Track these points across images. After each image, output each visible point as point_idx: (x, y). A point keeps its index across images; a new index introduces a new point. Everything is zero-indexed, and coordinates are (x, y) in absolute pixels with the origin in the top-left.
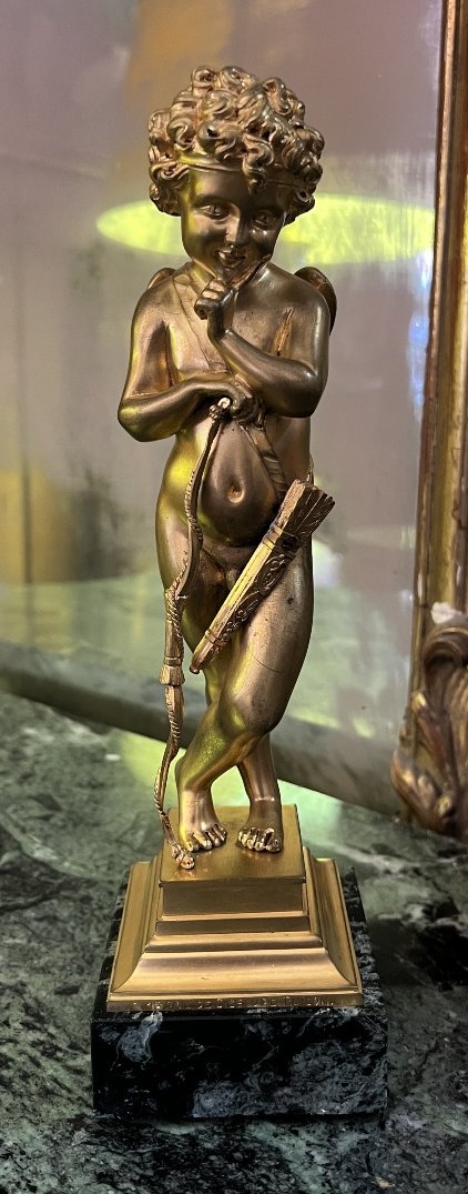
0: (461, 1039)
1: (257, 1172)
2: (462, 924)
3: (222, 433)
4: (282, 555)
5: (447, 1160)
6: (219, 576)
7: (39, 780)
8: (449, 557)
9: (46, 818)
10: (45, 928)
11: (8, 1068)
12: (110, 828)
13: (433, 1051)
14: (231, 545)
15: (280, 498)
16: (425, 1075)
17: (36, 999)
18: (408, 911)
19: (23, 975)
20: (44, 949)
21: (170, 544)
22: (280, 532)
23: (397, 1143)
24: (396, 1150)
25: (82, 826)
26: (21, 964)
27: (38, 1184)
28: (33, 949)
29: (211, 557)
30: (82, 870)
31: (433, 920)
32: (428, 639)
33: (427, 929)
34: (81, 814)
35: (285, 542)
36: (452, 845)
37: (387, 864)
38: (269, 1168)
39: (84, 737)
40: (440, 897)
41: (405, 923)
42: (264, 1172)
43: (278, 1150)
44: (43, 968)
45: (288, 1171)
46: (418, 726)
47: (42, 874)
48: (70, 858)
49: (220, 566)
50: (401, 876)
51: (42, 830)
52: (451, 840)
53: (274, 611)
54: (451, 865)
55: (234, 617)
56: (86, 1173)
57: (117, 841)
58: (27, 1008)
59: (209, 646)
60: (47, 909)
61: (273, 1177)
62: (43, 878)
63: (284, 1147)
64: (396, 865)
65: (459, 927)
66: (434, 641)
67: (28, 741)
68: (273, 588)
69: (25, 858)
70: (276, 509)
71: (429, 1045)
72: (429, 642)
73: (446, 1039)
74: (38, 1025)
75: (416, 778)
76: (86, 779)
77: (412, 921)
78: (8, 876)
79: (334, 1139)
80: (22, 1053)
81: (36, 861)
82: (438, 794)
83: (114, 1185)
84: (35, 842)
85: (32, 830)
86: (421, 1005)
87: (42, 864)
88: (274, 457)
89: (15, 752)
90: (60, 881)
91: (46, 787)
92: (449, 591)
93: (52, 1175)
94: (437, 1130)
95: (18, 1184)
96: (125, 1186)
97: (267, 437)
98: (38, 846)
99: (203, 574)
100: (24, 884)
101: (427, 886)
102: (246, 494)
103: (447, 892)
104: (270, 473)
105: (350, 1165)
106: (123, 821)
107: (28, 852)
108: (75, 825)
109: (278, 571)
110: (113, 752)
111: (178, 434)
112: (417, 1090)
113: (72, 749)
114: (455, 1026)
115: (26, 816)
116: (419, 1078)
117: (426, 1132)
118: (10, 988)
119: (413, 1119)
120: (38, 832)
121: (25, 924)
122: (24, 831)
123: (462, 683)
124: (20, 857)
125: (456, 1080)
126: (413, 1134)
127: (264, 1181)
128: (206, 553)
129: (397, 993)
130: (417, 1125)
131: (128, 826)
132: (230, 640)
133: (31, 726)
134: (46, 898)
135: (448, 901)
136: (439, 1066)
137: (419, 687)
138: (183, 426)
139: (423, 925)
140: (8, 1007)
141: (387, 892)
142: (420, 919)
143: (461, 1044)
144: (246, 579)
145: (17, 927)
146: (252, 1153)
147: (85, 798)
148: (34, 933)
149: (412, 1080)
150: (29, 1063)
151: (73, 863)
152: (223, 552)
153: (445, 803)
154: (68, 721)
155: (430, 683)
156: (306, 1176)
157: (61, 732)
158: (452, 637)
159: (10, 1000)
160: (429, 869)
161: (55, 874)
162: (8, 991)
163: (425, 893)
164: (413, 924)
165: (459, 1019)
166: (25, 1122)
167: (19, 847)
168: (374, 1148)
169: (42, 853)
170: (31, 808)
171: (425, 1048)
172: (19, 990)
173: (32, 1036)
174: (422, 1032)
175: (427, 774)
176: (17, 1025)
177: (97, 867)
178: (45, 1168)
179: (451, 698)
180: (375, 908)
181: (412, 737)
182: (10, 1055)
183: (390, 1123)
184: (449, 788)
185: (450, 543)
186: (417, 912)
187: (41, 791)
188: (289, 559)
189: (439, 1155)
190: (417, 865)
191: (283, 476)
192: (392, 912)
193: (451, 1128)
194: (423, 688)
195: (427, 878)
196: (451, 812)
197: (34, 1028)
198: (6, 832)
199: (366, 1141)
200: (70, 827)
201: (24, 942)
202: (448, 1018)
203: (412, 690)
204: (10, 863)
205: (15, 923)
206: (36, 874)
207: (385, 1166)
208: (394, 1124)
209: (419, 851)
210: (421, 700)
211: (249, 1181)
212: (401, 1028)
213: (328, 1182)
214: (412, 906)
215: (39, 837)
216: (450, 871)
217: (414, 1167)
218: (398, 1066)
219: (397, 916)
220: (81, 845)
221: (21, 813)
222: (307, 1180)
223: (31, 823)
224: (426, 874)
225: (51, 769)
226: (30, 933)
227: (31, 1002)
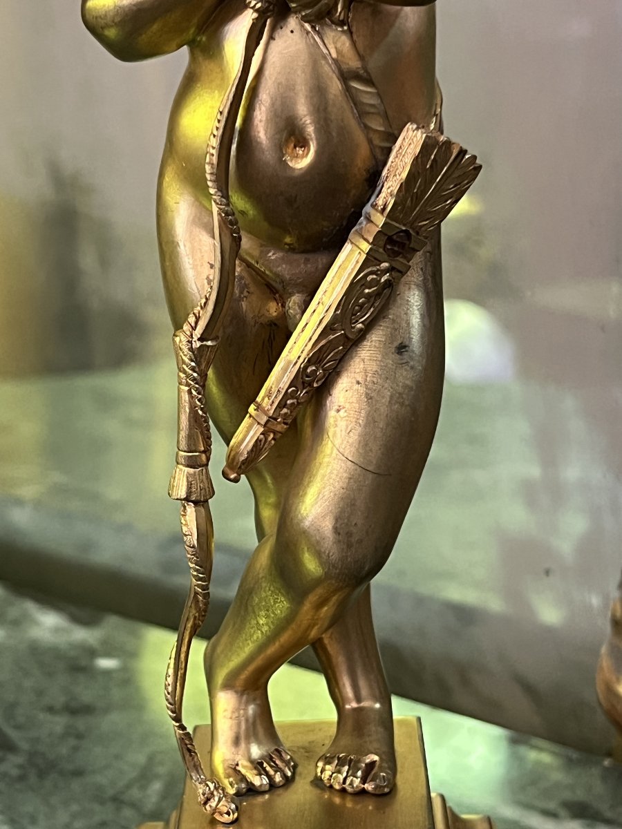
3: (271, 38)
4: (385, 265)
6: (273, 309)
12: (101, 779)
14: (292, 249)
15: (380, 157)
21: (183, 249)
22: (380, 220)
25: (52, 777)
29: (257, 271)
34: (52, 757)
35: (390, 240)
39: (57, 630)
49: (274, 289)
53: (373, 367)
55: (301, 379)
57: (114, 799)
59: (256, 431)
68: (370, 326)
70: (373, 180)
76: (61, 699)
88: (368, 81)
97: (354, 43)
99: (244, 304)
102: (318, 153)
104: (362, 113)
106: (125, 767)
108: (41, 776)
109: (377, 295)
110: (108, 655)
111: (192, 44)
113: (36, 651)
128: (249, 265)
131: (133, 774)
132: (295, 420)
138: (201, 29)
144: (321, 310)
147: (59, 730)
152: (276, 261)
154: (30, 607)
157: (16, 623)
188: (398, 272)
191: (386, 116)
200: (33, 779)
220: (51, 807)
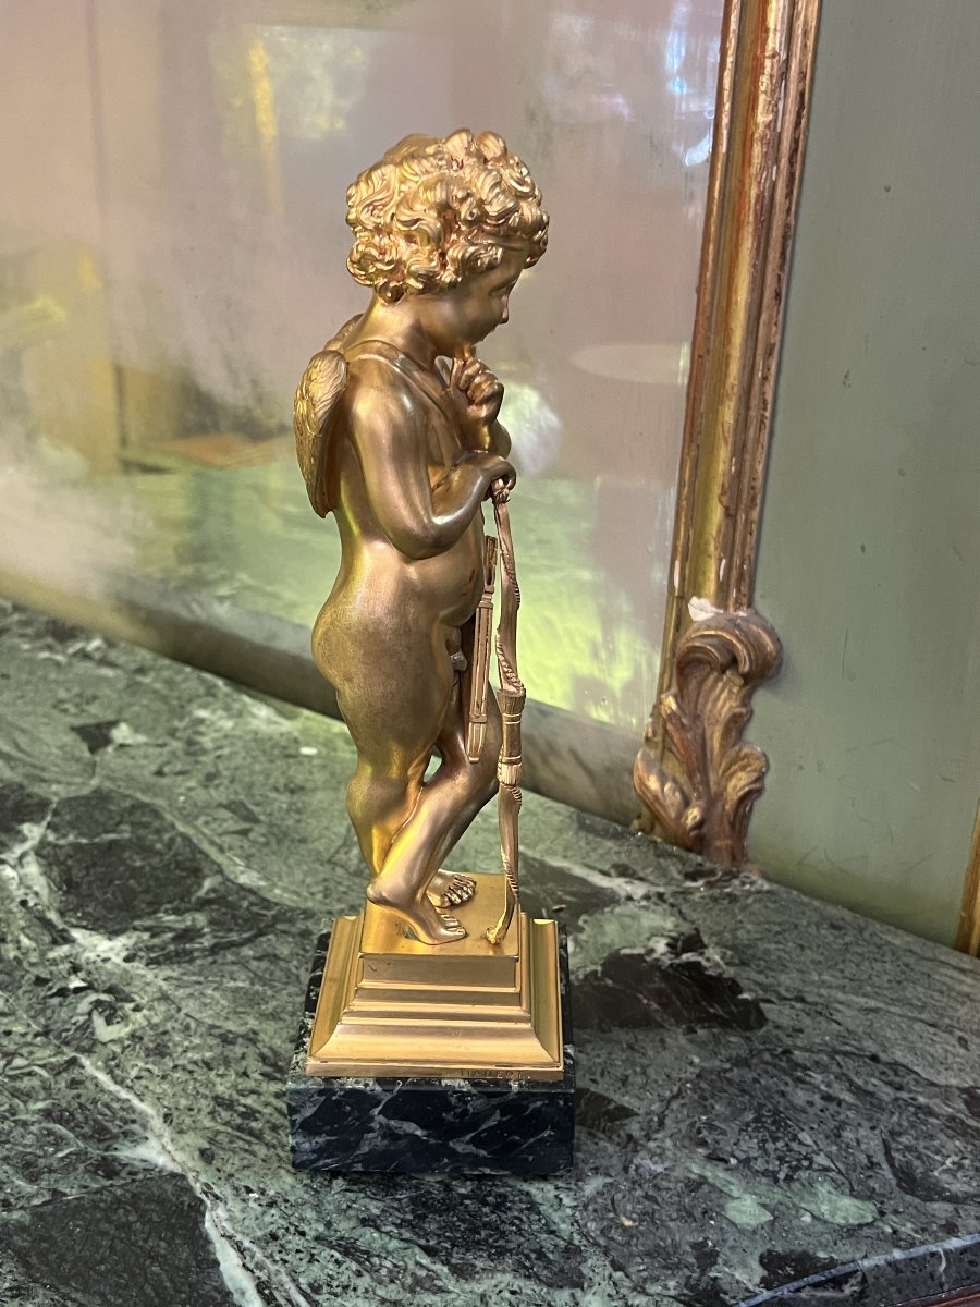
0: (704, 1085)
1: (509, 1214)
2: (708, 960)
5: (687, 1200)
7: (226, 782)
8: (712, 548)
9: (244, 833)
10: (267, 969)
11: (256, 1120)
12: (320, 846)
13: (675, 1097)
16: (668, 1121)
17: (271, 1048)
18: (651, 944)
19: (253, 1023)
20: (269, 993)
23: (640, 1186)
24: (639, 1193)
25: (287, 843)
26: (248, 1009)
27: (306, 1229)
28: (257, 992)
30: (295, 898)
31: (678, 955)
32: (683, 640)
33: (671, 965)
34: (284, 828)
36: (701, 865)
37: (629, 888)
38: (521, 1211)
39: (269, 722)
40: (686, 928)
41: (648, 959)
42: (516, 1214)
43: (528, 1193)
44: (272, 1014)
45: (539, 1213)
46: (666, 731)
47: (252, 904)
48: (280, 884)
50: (644, 903)
51: (241, 847)
52: (699, 859)
54: (698, 888)
56: (349, 1218)
57: (329, 861)
58: (263, 1058)
60: (265, 946)
61: (524, 1218)
62: (254, 909)
63: (533, 1191)
64: (638, 890)
65: (705, 963)
66: (690, 644)
67: (202, 728)
69: (229, 884)
71: (671, 1091)
72: (683, 645)
73: (689, 1085)
74: (278, 1075)
75: (663, 785)
76: (282, 781)
77: (655, 956)
78: (214, 907)
79: (580, 1183)
80: (266, 1105)
81: (242, 887)
82: (687, 803)
83: (378, 1229)
84: (236, 864)
85: (230, 848)
86: (665, 1049)
87: (251, 891)
89: (190, 743)
90: (273, 912)
91: (236, 793)
92: (711, 586)
93: (317, 1221)
94: (678, 1173)
95: (287, 1229)
96: (388, 1229)
98: (242, 868)
100: (234, 917)
101: (672, 915)
103: (693, 922)
105: (596, 1206)
106: (333, 837)
107: (232, 876)
108: (279, 842)
110: (307, 745)
112: (659, 1136)
113: (258, 739)
114: (697, 1071)
115: (220, 830)
116: (661, 1124)
117: (667, 1175)
118: (242, 1036)
119: (655, 1163)
120: (239, 851)
121: (243, 963)
122: (221, 850)
123: (720, 685)
124: (223, 883)
125: (697, 1125)
126: (655, 1178)
127: (517, 1222)
129: (640, 1037)
130: (659, 1169)
131: (339, 842)
133: (204, 706)
134: (261, 934)
135: (694, 932)
136: (681, 1112)
137: (669, 687)
139: (667, 961)
140: (243, 1057)
141: (628, 921)
142: (663, 954)
143: (703, 1090)
145: (235, 968)
146: (504, 1197)
147: (285, 806)
148: (255, 974)
149: (655, 1125)
150: (276, 1115)
151: (285, 889)
153: (694, 814)
154: (246, 699)
155: (682, 687)
156: (556, 1217)
157: (240, 714)
158: (709, 640)
159: (245, 1050)
160: (674, 894)
161: (267, 904)
162: (240, 1040)
163: (669, 924)
164: (657, 960)
165: (703, 1064)
166: (283, 1172)
167: (220, 871)
168: (619, 1191)
169: (247, 878)
170: (225, 820)
171: (668, 1094)
172: (252, 1038)
173: (275, 1087)
174: (664, 1077)
175: (675, 781)
176: (256, 1076)
177: (312, 894)
178: (310, 1214)
179: (706, 702)
180: (617, 940)
181: (658, 739)
182: (256, 1106)
183: (633, 1167)
184: (699, 798)
185: (714, 532)
186: (661, 946)
187: (232, 797)
189: (679, 1196)
190: (661, 890)
192: (633, 946)
193: (690, 1171)
194: (674, 689)
195: (672, 905)
196: (699, 825)
197: (275, 1079)
198: (201, 852)
199: (611, 1184)
200: (274, 846)
201: (246, 984)
202: (691, 1063)
203: (660, 691)
204: (213, 890)
205: (233, 963)
206: (245, 904)
207: (629, 1207)
208: (637, 1168)
209: (663, 872)
210: (671, 703)
211: (503, 1222)
212: (644, 1073)
213: (577, 1222)
214: (655, 939)
215: (239, 857)
216: (696, 897)
217: (656, 1207)
218: (641, 1112)
219: (640, 950)
220: (289, 867)
221: (214, 826)
222: (557, 1220)
223: (227, 839)
224: (671, 900)
225: (237, 768)
226: (252, 975)
227: (265, 1050)
